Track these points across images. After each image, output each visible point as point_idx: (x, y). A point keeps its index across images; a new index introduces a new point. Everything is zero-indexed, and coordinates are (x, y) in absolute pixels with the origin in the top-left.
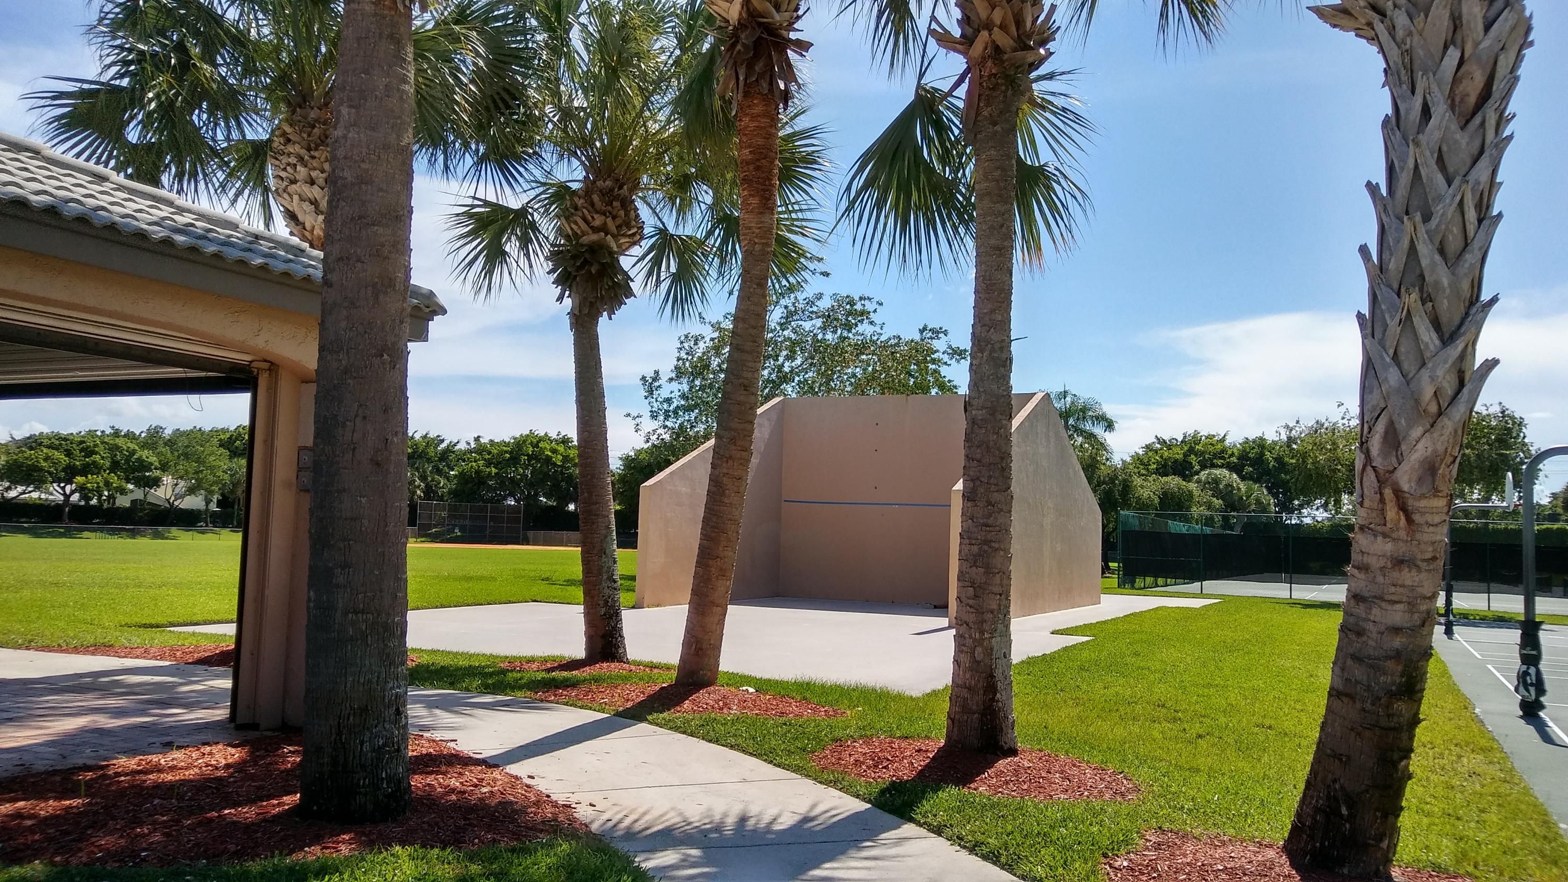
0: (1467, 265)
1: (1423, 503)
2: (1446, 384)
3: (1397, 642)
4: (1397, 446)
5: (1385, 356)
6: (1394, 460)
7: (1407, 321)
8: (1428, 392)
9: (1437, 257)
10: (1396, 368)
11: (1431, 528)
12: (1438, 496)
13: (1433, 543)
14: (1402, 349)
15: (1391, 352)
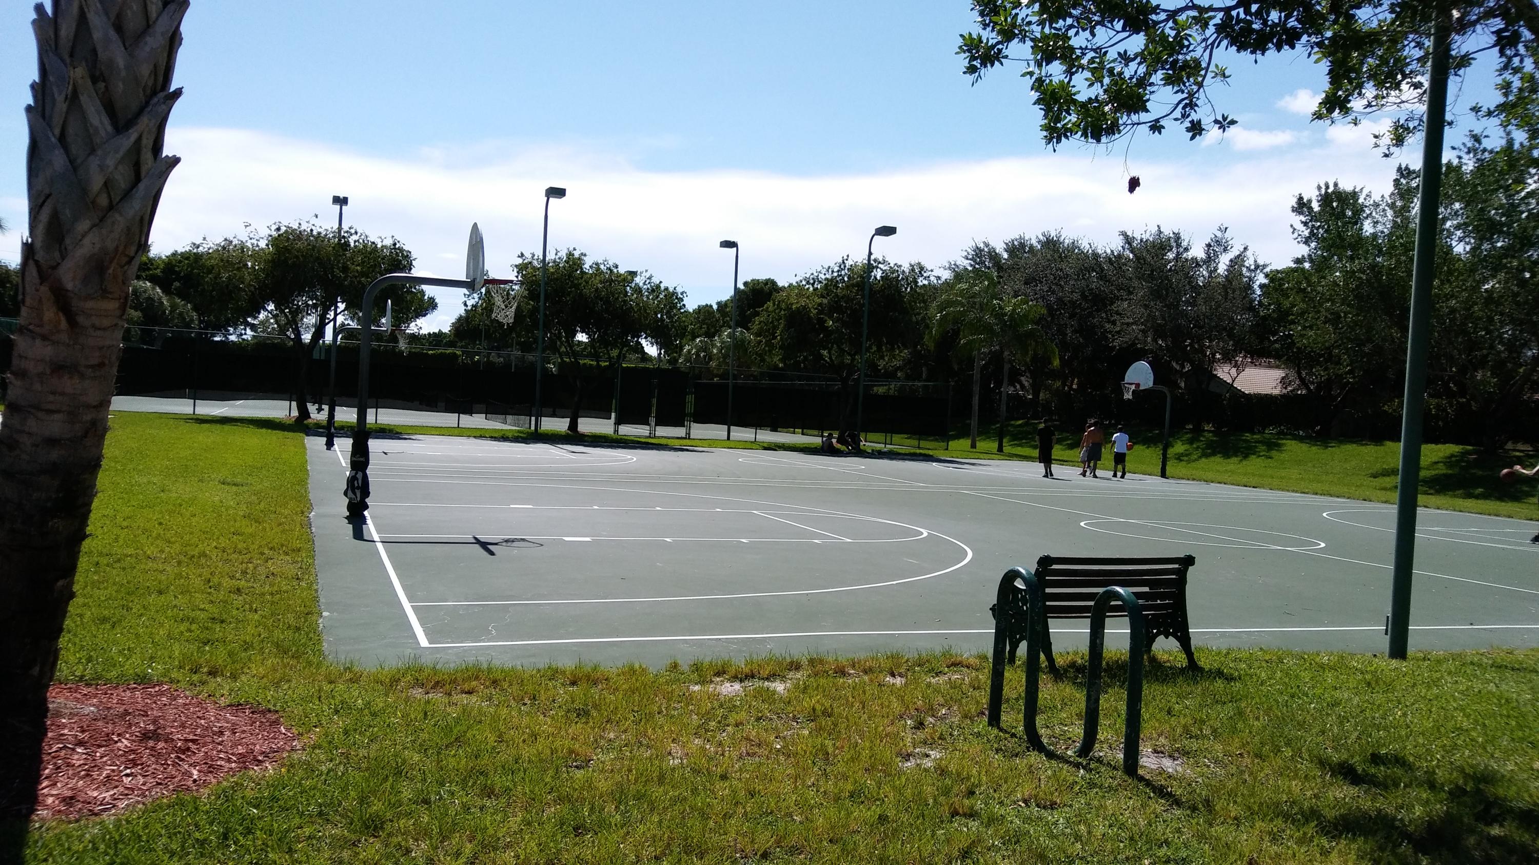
0: (147, 49)
1: (90, 304)
2: (118, 177)
3: (55, 455)
4: (60, 240)
5: (50, 135)
6: (57, 254)
7: (74, 98)
8: (97, 182)
9: (112, 33)
10: (62, 151)
11: (99, 333)
12: (108, 298)
13: (101, 348)
14: (70, 131)
15: (57, 131)
